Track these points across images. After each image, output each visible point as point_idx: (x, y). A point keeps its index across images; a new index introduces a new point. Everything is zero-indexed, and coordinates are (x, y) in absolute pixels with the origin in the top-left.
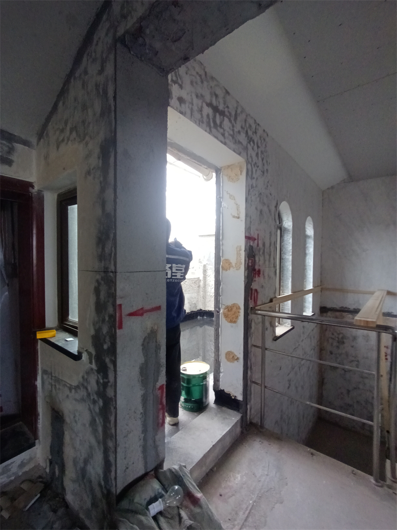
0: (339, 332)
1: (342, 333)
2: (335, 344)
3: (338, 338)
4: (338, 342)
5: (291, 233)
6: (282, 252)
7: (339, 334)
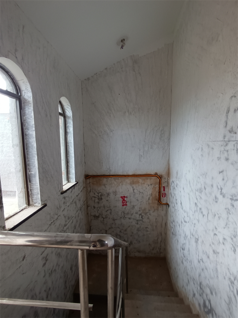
0: (98, 192)
1: (101, 192)
2: (97, 200)
3: (98, 196)
4: (98, 199)
5: (32, 105)
6: (24, 128)
7: (98, 193)
